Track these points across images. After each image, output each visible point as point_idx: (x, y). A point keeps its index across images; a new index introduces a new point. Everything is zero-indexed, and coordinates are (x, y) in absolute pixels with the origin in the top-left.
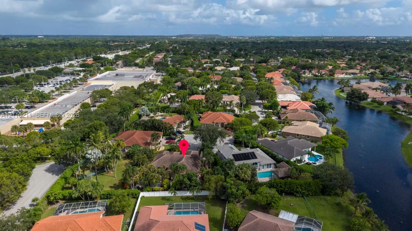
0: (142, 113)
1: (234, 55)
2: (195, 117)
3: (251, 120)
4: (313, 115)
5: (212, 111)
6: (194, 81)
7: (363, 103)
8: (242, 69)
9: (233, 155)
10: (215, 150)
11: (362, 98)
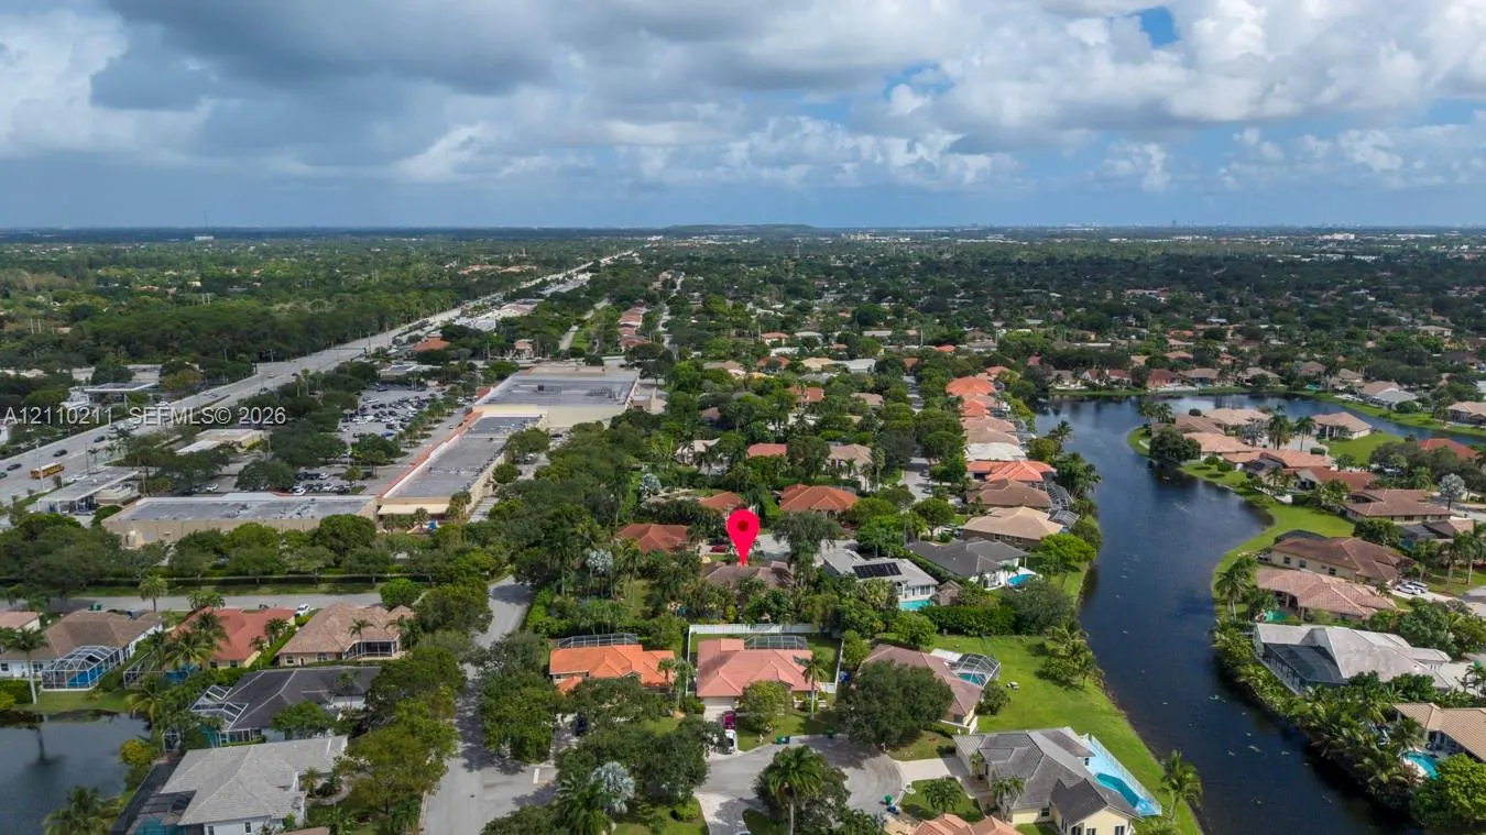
0: (646, 487)
1: (859, 317)
2: (766, 498)
3: (895, 504)
4: (1045, 494)
5: (804, 483)
6: (754, 408)
7: (1187, 468)
8: (881, 367)
9: (854, 567)
10: (818, 564)
11: (1183, 454)
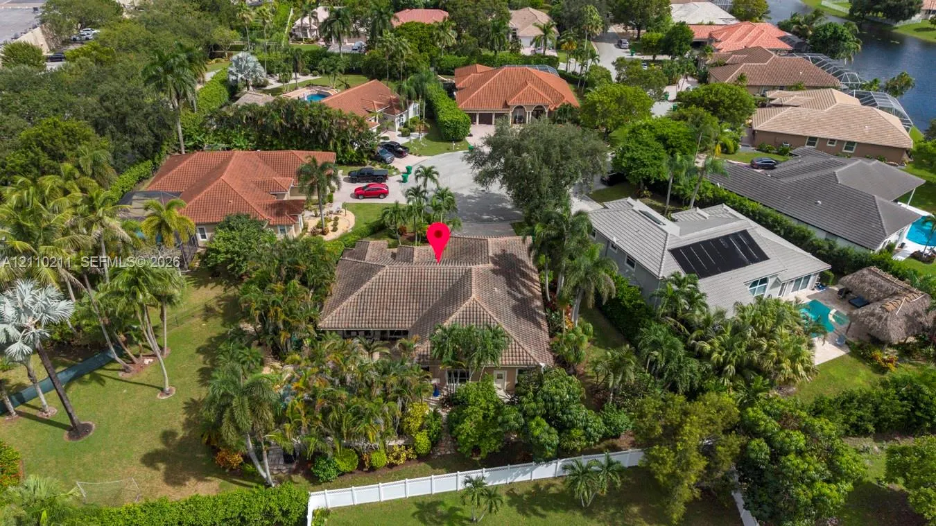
0: (240, 76)
9: (675, 252)
11: (907, 11)
